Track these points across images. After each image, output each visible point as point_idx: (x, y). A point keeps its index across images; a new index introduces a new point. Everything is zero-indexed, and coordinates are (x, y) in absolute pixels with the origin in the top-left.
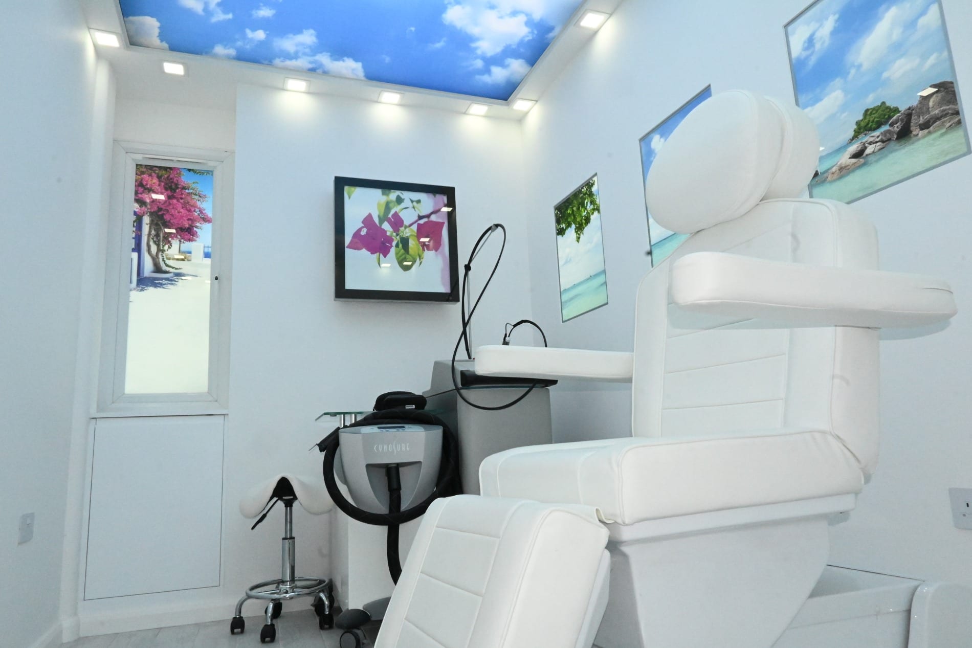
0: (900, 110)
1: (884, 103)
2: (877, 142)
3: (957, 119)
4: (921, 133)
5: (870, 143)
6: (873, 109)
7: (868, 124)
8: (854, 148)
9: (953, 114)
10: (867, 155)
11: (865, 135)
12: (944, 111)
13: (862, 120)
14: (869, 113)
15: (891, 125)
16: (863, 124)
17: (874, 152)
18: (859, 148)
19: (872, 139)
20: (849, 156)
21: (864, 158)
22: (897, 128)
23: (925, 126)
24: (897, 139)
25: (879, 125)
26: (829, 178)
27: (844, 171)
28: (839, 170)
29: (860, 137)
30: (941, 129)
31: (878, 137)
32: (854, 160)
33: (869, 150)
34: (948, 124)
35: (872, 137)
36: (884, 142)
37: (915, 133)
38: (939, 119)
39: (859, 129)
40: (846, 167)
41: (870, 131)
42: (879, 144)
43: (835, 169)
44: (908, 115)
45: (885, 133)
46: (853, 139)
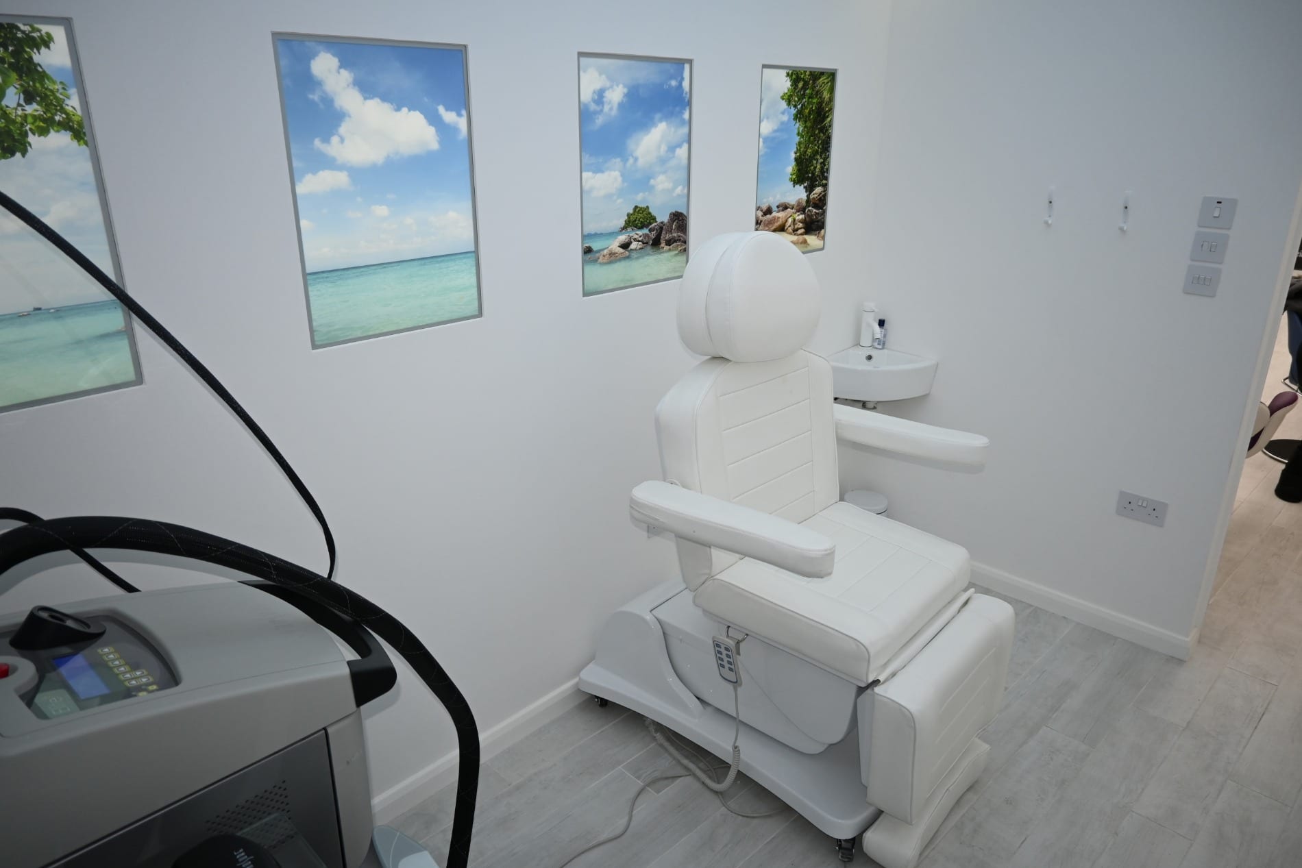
0: (657, 220)
1: (648, 207)
2: (639, 241)
3: (684, 247)
4: (667, 248)
5: (635, 240)
6: (641, 208)
7: (635, 220)
8: (623, 238)
9: (683, 242)
10: (632, 250)
11: (632, 230)
12: (679, 236)
13: (632, 214)
14: (637, 210)
15: (651, 230)
16: (632, 218)
17: (635, 249)
18: (627, 241)
19: (636, 237)
20: (618, 244)
21: (629, 251)
22: (653, 235)
23: (669, 243)
24: (652, 244)
25: (641, 228)
26: (600, 260)
27: (613, 258)
28: (610, 254)
29: (629, 229)
30: (675, 250)
31: (640, 236)
32: (621, 250)
33: (634, 245)
34: (680, 249)
35: (637, 234)
36: (643, 243)
37: (663, 245)
38: (676, 241)
39: (629, 221)
40: (614, 254)
41: (636, 227)
42: (640, 243)
43: (605, 252)
44: (661, 228)
45: (646, 235)
46: (623, 229)
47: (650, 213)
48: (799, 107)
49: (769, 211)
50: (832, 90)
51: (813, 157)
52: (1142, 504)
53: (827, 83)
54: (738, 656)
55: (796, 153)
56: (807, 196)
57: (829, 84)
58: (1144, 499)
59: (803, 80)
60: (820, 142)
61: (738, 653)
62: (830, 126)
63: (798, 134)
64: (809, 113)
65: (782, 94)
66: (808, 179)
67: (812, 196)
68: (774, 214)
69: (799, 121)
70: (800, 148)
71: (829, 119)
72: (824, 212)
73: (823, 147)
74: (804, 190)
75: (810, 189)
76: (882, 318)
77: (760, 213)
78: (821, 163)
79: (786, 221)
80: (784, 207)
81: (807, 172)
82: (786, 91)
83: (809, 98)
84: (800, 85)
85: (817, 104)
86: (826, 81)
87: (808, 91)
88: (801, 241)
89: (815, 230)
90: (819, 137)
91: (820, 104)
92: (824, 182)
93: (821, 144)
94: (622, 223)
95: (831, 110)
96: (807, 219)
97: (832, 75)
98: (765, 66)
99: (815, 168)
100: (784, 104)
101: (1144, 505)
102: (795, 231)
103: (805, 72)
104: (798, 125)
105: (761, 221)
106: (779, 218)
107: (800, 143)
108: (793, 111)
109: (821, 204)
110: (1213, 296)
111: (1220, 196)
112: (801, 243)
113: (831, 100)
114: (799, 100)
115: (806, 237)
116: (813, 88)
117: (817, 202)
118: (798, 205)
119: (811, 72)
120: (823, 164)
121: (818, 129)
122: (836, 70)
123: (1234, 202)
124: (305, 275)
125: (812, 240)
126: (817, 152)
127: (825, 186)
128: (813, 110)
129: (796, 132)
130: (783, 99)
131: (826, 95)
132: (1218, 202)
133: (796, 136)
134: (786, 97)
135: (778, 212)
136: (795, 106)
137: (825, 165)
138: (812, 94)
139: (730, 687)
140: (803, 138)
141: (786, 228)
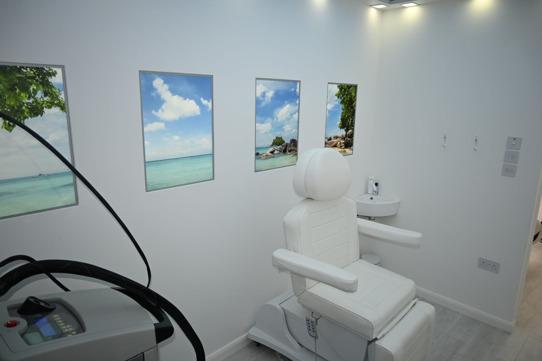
0: (285, 142)
1: (282, 137)
2: (278, 150)
3: (296, 153)
4: (289, 153)
5: (276, 150)
6: (279, 138)
7: (277, 142)
8: (271, 149)
9: (295, 151)
10: (275, 154)
11: (275, 146)
12: (294, 149)
13: (275, 140)
14: (277, 138)
15: (283, 146)
16: (275, 142)
17: (276, 154)
18: (273, 150)
19: (277, 149)
20: (269, 152)
21: (273, 154)
22: (283, 148)
23: (290, 151)
24: (283, 152)
25: (279, 145)
26: (262, 158)
27: (267, 157)
28: (266, 156)
29: (274, 146)
30: (292, 154)
31: (278, 149)
32: (271, 154)
33: (276, 152)
34: (294, 154)
35: (277, 148)
36: (280, 151)
37: (287, 152)
38: (292, 151)
39: (274, 143)
40: (268, 155)
41: (277, 145)
42: (278, 151)
43: (264, 155)
44: (287, 145)
45: (280, 148)
46: (272, 145)
47: (282, 140)
48: (342, 99)
49: (330, 139)
50: (356, 92)
51: (348, 118)
52: (489, 263)
53: (354, 89)
54: (317, 326)
55: (341, 116)
56: (346, 133)
57: (355, 90)
58: (489, 261)
59: (344, 88)
60: (351, 112)
61: (317, 324)
62: (355, 106)
63: (342, 109)
64: (347, 101)
65: (336, 94)
66: (346, 126)
67: (348, 133)
68: (332, 140)
69: (343, 104)
70: (343, 114)
71: (354, 103)
72: (353, 140)
73: (352, 114)
74: (345, 131)
75: (347, 131)
76: (377, 182)
77: (327, 140)
78: (351, 120)
79: (337, 143)
80: (337, 137)
81: (346, 124)
82: (337, 93)
83: (347, 95)
84: (343, 90)
85: (350, 98)
86: (353, 89)
87: (346, 93)
88: (343, 151)
89: (349, 147)
90: (351, 110)
91: (351, 98)
92: (353, 128)
93: (351, 113)
94: (271, 143)
95: (355, 100)
96: (346, 142)
97: (356, 87)
98: (329, 83)
99: (349, 122)
100: (336, 98)
101: (490, 264)
102: (341, 147)
103: (345, 85)
104: (342, 106)
105: (327, 143)
106: (334, 142)
107: (343, 113)
108: (340, 100)
109: (351, 136)
110: (514, 177)
111: (515, 136)
112: (343, 152)
113: (355, 96)
114: (342, 96)
115: (346, 149)
116: (348, 91)
117: (350, 135)
118: (342, 137)
119: (347, 85)
120: (352, 120)
121: (350, 107)
122: (357, 85)
123: (521, 139)
124: (145, 162)
125: (348, 150)
126: (350, 116)
127: (353, 129)
128: (348, 100)
129: (341, 108)
130: (336, 96)
131: (353, 94)
132: (514, 139)
133: (341, 110)
134: (337, 95)
135: (334, 140)
136: (341, 98)
137: (353, 121)
138: (348, 94)
139: (313, 339)
140: (344, 110)
141: (337, 146)
